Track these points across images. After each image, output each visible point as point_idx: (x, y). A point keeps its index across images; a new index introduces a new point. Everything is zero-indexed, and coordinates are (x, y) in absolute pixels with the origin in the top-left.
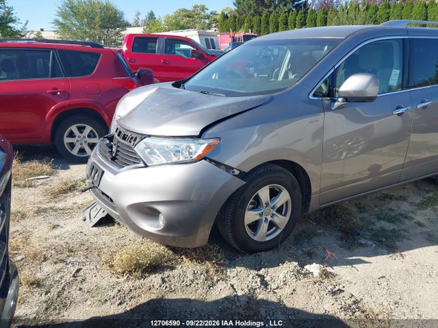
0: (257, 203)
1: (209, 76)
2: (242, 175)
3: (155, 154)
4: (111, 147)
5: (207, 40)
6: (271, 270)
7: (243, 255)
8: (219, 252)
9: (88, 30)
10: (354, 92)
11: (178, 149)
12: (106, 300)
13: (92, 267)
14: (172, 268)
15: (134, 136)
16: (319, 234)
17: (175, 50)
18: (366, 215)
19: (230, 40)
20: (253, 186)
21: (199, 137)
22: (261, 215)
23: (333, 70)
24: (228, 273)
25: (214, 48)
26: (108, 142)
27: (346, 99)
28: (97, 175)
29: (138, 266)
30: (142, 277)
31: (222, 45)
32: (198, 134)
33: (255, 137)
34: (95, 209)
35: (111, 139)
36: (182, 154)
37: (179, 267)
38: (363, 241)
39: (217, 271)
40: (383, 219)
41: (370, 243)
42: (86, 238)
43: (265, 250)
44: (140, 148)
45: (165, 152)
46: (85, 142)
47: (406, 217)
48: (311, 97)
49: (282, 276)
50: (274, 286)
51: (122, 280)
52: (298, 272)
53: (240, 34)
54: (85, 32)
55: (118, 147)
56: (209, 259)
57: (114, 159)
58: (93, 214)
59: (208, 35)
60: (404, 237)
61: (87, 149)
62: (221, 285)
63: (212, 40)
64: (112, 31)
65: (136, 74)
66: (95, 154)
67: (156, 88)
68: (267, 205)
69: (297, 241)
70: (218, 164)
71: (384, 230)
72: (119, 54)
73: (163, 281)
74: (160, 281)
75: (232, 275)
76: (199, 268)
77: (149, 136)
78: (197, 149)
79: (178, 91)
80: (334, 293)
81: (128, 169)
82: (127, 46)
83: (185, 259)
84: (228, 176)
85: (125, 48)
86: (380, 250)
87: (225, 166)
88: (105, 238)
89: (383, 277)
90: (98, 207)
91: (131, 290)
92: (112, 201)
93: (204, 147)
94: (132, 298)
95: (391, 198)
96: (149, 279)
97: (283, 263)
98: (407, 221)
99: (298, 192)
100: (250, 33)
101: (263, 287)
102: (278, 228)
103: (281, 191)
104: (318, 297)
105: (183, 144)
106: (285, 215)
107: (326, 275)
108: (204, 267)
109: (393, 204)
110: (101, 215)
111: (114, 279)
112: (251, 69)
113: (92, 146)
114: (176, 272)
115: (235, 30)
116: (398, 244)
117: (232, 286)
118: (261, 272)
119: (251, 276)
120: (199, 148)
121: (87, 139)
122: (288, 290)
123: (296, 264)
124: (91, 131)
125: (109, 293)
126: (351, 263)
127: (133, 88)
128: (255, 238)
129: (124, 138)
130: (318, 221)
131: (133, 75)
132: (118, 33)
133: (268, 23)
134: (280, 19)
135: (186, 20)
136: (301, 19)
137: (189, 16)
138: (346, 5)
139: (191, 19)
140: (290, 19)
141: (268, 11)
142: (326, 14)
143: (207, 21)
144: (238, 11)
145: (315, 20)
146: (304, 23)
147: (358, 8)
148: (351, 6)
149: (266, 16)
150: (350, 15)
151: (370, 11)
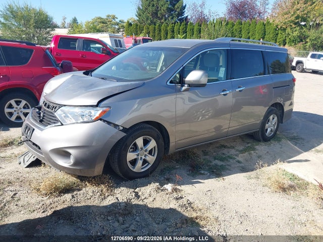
0: (135, 148)
1: (110, 68)
2: (125, 130)
3: (68, 117)
4: (40, 114)
5: (115, 40)
6: (143, 189)
7: (126, 181)
8: (110, 179)
9: (24, 29)
10: (194, 81)
11: (83, 114)
12: (34, 210)
13: (25, 192)
14: (79, 190)
15: (55, 106)
16: (177, 168)
17: (90, 47)
18: (207, 157)
19: (133, 41)
20: (132, 137)
21: (97, 106)
22: (138, 155)
23: (182, 67)
24: (115, 191)
25: (121, 46)
26: (37, 110)
27: (189, 85)
28: (29, 132)
29: (56, 189)
30: (59, 196)
31: (126, 45)
32: (96, 104)
33: (136, 106)
34: (28, 155)
35: (40, 108)
36: (86, 117)
37: (84, 189)
38: (202, 172)
39: (108, 190)
40: (218, 159)
41: (206, 172)
42: (21, 175)
43: (140, 178)
44: (58, 114)
45: (75, 116)
46: (21, 112)
47: (231, 158)
48: (168, 83)
49: (148, 191)
50: (143, 198)
51: (45, 198)
52: (158, 188)
53: (140, 37)
54: (22, 31)
55: (44, 113)
56: (103, 183)
57: (41, 121)
58: (26, 159)
59: (116, 37)
60: (227, 169)
61: (22, 117)
62: (110, 198)
63: (120, 41)
64: (43, 31)
65: (60, 65)
66: (29, 118)
67: (71, 76)
68: (142, 149)
69: (162, 172)
70: (109, 123)
71: (216, 165)
72: (47, 50)
73: (73, 197)
74: (71, 197)
75: (118, 192)
76: (96, 189)
77: (65, 106)
78: (95, 113)
79: (86, 77)
80: (177, 199)
81: (51, 127)
82: (54, 44)
83: (88, 184)
84: (115, 131)
85: (52, 45)
86: (211, 176)
87: (114, 124)
88: (35, 175)
89: (209, 191)
90: (30, 154)
91: (51, 204)
92: (39, 148)
93: (100, 112)
94: (51, 208)
95: (225, 147)
96: (64, 196)
97: (150, 184)
98: (231, 161)
99: (161, 141)
100: (147, 37)
101: (136, 198)
102: (149, 164)
103: (151, 140)
104: (167, 201)
105: (86, 111)
106: (154, 156)
107: (175, 190)
108: (100, 189)
109: (225, 151)
110: (32, 160)
111: (40, 198)
112: (145, 63)
113: (26, 115)
114: (81, 192)
115: (137, 34)
116: (223, 173)
117: (117, 198)
118: (136, 190)
119: (129, 192)
120: (97, 113)
121: (22, 110)
122: (151, 199)
123: (158, 184)
124: (26, 104)
125: (36, 206)
126: (192, 183)
127: (57, 74)
128: (134, 170)
129: (48, 107)
130: (177, 161)
131: (57, 65)
132: (48, 33)
133: (160, 30)
134: (168, 28)
135: (101, 25)
136: (183, 29)
137: (103, 23)
138: (214, 20)
139: (105, 25)
140: (176, 28)
141: (161, 22)
142: (201, 26)
143: (117, 27)
144: (139, 21)
145: (193, 30)
146: (185, 32)
147: (221, 23)
148: (217, 21)
149: (159, 26)
150: (216, 28)
151: (229, 26)
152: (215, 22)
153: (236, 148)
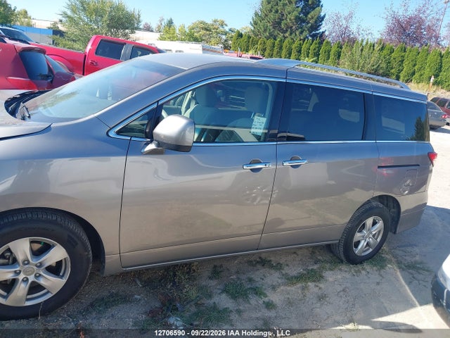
18: (213, 283)
27: (160, 144)
47: (257, 294)
48: (112, 134)
100: (258, 56)
106: (61, 277)
109: (259, 274)
115: (246, 50)
133: (281, 48)
134: (293, 47)
135: (202, 32)
136: (315, 49)
137: (206, 30)
138: (362, 41)
139: (208, 32)
140: (304, 47)
141: (284, 36)
142: (341, 48)
143: (224, 37)
144: (253, 31)
145: (329, 52)
146: (317, 55)
147: (374, 46)
148: (367, 43)
149: (281, 41)
150: (364, 53)
151: (385, 52)
152: (364, 43)
153: (286, 270)
